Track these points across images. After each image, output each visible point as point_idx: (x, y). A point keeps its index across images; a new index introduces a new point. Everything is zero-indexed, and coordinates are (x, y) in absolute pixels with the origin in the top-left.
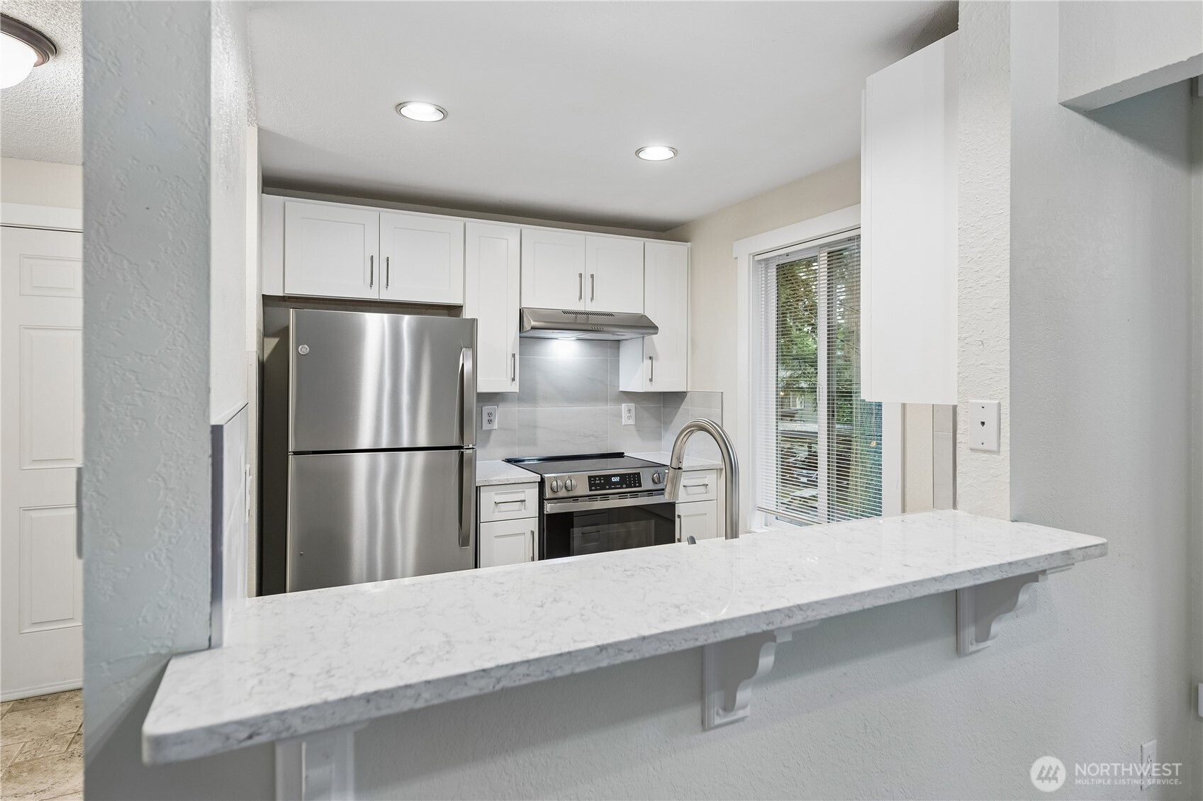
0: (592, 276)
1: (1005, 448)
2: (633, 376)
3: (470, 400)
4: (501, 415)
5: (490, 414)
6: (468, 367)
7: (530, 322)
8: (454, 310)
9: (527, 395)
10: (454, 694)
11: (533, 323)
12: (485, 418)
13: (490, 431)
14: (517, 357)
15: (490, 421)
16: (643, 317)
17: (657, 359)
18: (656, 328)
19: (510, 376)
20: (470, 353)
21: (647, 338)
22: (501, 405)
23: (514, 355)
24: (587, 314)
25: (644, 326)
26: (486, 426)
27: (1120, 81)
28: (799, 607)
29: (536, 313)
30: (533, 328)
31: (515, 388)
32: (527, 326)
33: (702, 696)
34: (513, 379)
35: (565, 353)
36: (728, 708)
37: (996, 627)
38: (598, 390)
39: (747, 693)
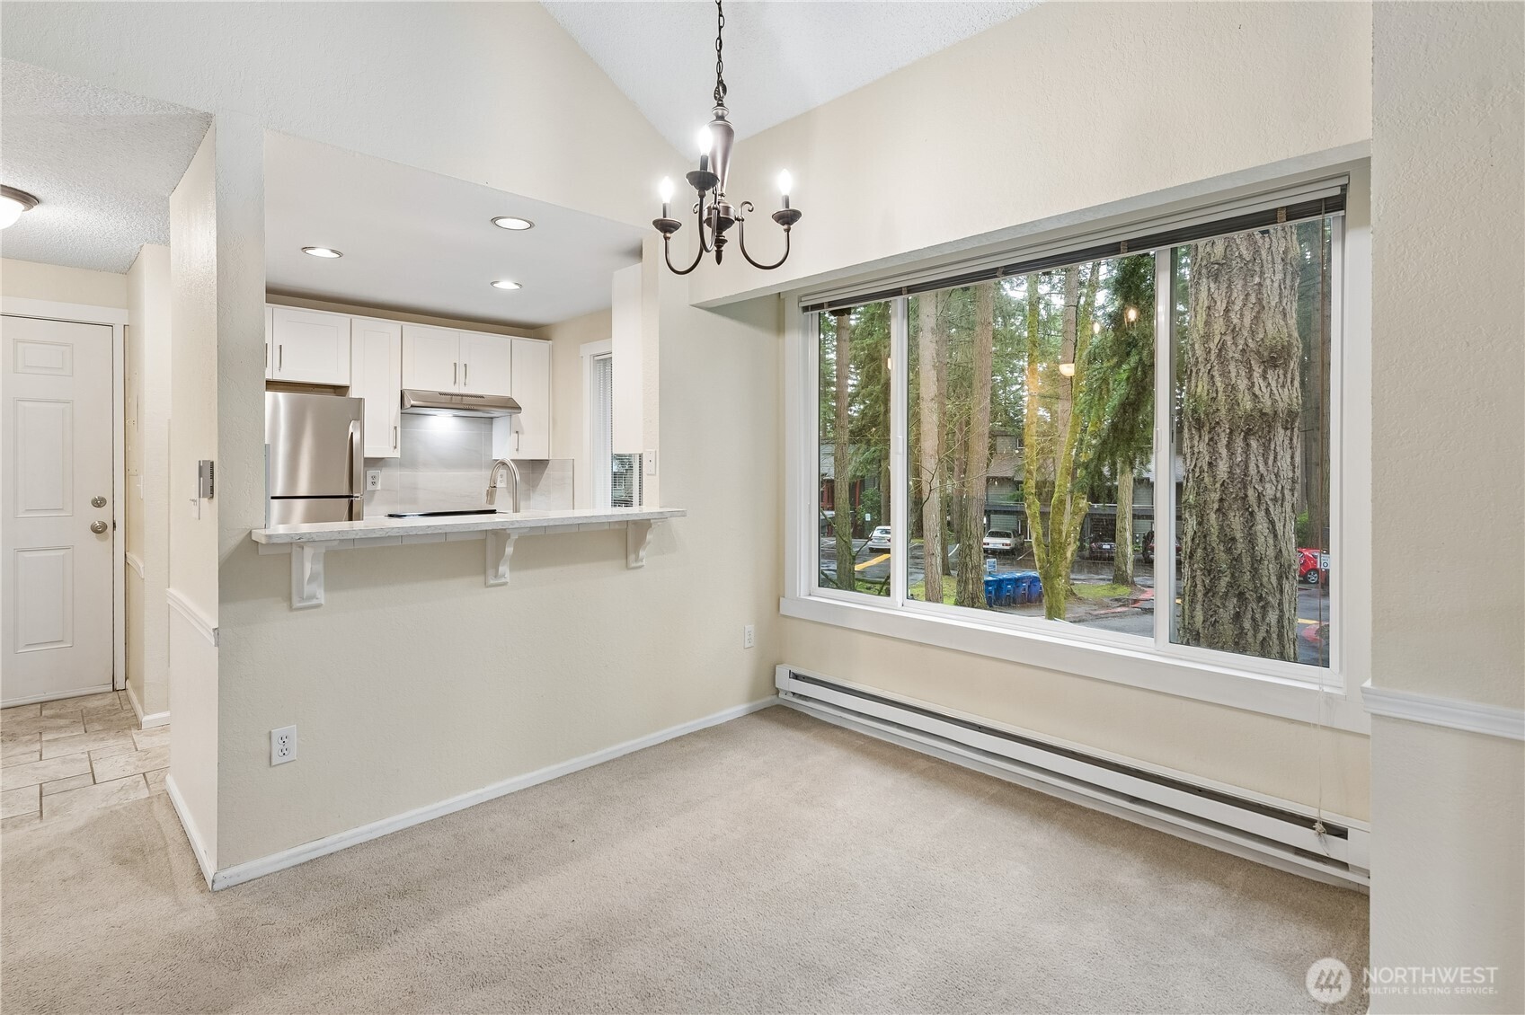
0: (465, 365)
1: (658, 472)
2: (504, 446)
3: (359, 465)
4: (383, 477)
5: (373, 477)
6: (356, 438)
7: (410, 401)
8: (340, 390)
9: (408, 461)
10: (370, 536)
11: (413, 402)
12: (369, 480)
13: (374, 492)
14: (399, 429)
15: (373, 483)
16: (511, 399)
17: (523, 433)
18: (520, 408)
19: (392, 444)
20: (358, 424)
21: (514, 416)
22: (384, 470)
23: (396, 428)
24: (462, 396)
25: (511, 406)
26: (370, 487)
27: (721, 297)
28: (517, 521)
29: (415, 394)
30: (412, 406)
31: (397, 454)
32: (407, 405)
33: (485, 572)
34: (395, 447)
35: (443, 427)
36: (496, 576)
37: (642, 553)
38: (474, 458)
39: (504, 569)
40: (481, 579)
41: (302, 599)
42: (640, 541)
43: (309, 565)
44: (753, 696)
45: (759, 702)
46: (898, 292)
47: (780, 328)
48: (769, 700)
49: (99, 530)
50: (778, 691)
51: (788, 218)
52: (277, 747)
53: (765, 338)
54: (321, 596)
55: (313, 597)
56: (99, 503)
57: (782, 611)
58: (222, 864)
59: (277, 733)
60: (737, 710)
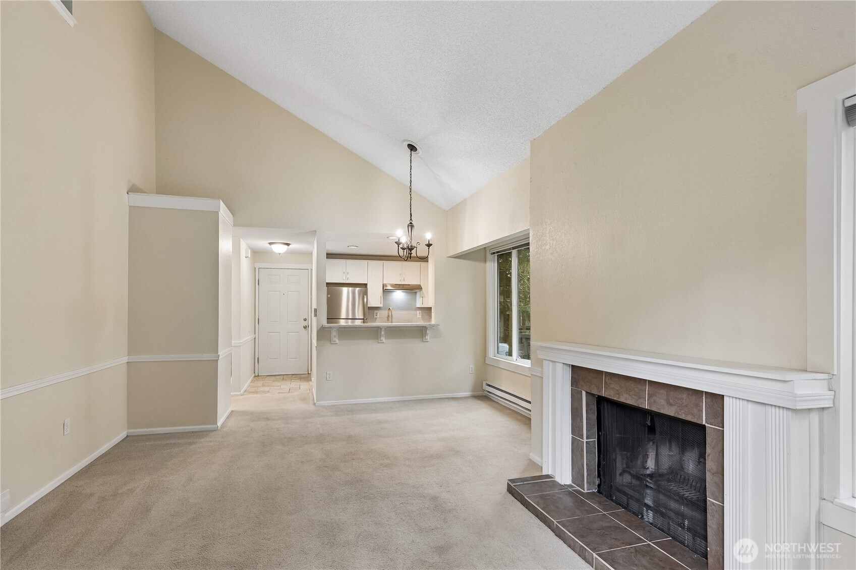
0: (404, 274)
1: (434, 312)
2: (420, 303)
4: (379, 313)
6: (365, 300)
8: (364, 285)
9: (386, 308)
11: (387, 288)
12: (375, 314)
13: (376, 318)
16: (419, 286)
17: (424, 298)
18: (422, 289)
19: (380, 302)
23: (381, 297)
24: (405, 285)
29: (388, 285)
31: (382, 306)
32: (385, 289)
33: (378, 339)
35: (399, 296)
36: (381, 340)
37: (426, 337)
38: (410, 307)
39: (383, 339)
40: (377, 341)
41: (333, 342)
42: (426, 334)
43: (334, 333)
44: (473, 391)
45: (476, 393)
46: (514, 248)
47: (485, 261)
48: (480, 393)
49: (305, 327)
50: (484, 390)
51: (429, 245)
52: (328, 376)
53: (480, 265)
54: (337, 341)
55: (335, 341)
56: (305, 320)
57: (486, 362)
58: (317, 401)
59: (328, 373)
60: (468, 394)
